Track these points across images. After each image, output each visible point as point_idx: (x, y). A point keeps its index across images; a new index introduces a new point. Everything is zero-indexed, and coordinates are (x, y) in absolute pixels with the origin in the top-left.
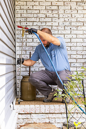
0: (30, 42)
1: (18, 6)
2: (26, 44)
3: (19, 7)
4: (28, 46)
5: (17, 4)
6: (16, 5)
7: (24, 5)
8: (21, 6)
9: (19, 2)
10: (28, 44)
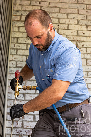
0: (28, 121)
1: (12, 62)
2: (22, 124)
3: (15, 63)
4: (25, 127)
5: (11, 59)
6: (10, 61)
7: (22, 61)
8: (18, 63)
9: (15, 56)
10: (25, 124)
